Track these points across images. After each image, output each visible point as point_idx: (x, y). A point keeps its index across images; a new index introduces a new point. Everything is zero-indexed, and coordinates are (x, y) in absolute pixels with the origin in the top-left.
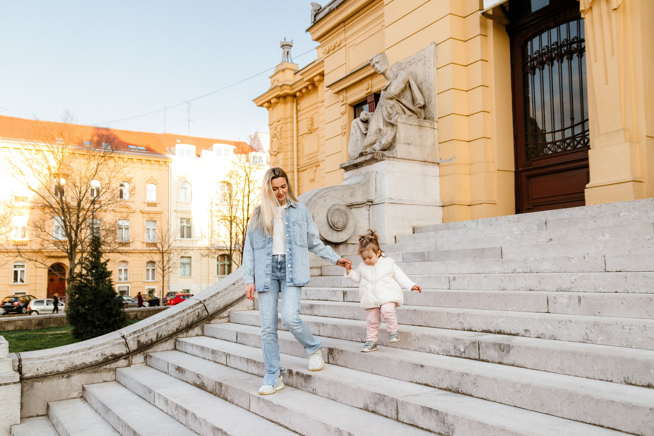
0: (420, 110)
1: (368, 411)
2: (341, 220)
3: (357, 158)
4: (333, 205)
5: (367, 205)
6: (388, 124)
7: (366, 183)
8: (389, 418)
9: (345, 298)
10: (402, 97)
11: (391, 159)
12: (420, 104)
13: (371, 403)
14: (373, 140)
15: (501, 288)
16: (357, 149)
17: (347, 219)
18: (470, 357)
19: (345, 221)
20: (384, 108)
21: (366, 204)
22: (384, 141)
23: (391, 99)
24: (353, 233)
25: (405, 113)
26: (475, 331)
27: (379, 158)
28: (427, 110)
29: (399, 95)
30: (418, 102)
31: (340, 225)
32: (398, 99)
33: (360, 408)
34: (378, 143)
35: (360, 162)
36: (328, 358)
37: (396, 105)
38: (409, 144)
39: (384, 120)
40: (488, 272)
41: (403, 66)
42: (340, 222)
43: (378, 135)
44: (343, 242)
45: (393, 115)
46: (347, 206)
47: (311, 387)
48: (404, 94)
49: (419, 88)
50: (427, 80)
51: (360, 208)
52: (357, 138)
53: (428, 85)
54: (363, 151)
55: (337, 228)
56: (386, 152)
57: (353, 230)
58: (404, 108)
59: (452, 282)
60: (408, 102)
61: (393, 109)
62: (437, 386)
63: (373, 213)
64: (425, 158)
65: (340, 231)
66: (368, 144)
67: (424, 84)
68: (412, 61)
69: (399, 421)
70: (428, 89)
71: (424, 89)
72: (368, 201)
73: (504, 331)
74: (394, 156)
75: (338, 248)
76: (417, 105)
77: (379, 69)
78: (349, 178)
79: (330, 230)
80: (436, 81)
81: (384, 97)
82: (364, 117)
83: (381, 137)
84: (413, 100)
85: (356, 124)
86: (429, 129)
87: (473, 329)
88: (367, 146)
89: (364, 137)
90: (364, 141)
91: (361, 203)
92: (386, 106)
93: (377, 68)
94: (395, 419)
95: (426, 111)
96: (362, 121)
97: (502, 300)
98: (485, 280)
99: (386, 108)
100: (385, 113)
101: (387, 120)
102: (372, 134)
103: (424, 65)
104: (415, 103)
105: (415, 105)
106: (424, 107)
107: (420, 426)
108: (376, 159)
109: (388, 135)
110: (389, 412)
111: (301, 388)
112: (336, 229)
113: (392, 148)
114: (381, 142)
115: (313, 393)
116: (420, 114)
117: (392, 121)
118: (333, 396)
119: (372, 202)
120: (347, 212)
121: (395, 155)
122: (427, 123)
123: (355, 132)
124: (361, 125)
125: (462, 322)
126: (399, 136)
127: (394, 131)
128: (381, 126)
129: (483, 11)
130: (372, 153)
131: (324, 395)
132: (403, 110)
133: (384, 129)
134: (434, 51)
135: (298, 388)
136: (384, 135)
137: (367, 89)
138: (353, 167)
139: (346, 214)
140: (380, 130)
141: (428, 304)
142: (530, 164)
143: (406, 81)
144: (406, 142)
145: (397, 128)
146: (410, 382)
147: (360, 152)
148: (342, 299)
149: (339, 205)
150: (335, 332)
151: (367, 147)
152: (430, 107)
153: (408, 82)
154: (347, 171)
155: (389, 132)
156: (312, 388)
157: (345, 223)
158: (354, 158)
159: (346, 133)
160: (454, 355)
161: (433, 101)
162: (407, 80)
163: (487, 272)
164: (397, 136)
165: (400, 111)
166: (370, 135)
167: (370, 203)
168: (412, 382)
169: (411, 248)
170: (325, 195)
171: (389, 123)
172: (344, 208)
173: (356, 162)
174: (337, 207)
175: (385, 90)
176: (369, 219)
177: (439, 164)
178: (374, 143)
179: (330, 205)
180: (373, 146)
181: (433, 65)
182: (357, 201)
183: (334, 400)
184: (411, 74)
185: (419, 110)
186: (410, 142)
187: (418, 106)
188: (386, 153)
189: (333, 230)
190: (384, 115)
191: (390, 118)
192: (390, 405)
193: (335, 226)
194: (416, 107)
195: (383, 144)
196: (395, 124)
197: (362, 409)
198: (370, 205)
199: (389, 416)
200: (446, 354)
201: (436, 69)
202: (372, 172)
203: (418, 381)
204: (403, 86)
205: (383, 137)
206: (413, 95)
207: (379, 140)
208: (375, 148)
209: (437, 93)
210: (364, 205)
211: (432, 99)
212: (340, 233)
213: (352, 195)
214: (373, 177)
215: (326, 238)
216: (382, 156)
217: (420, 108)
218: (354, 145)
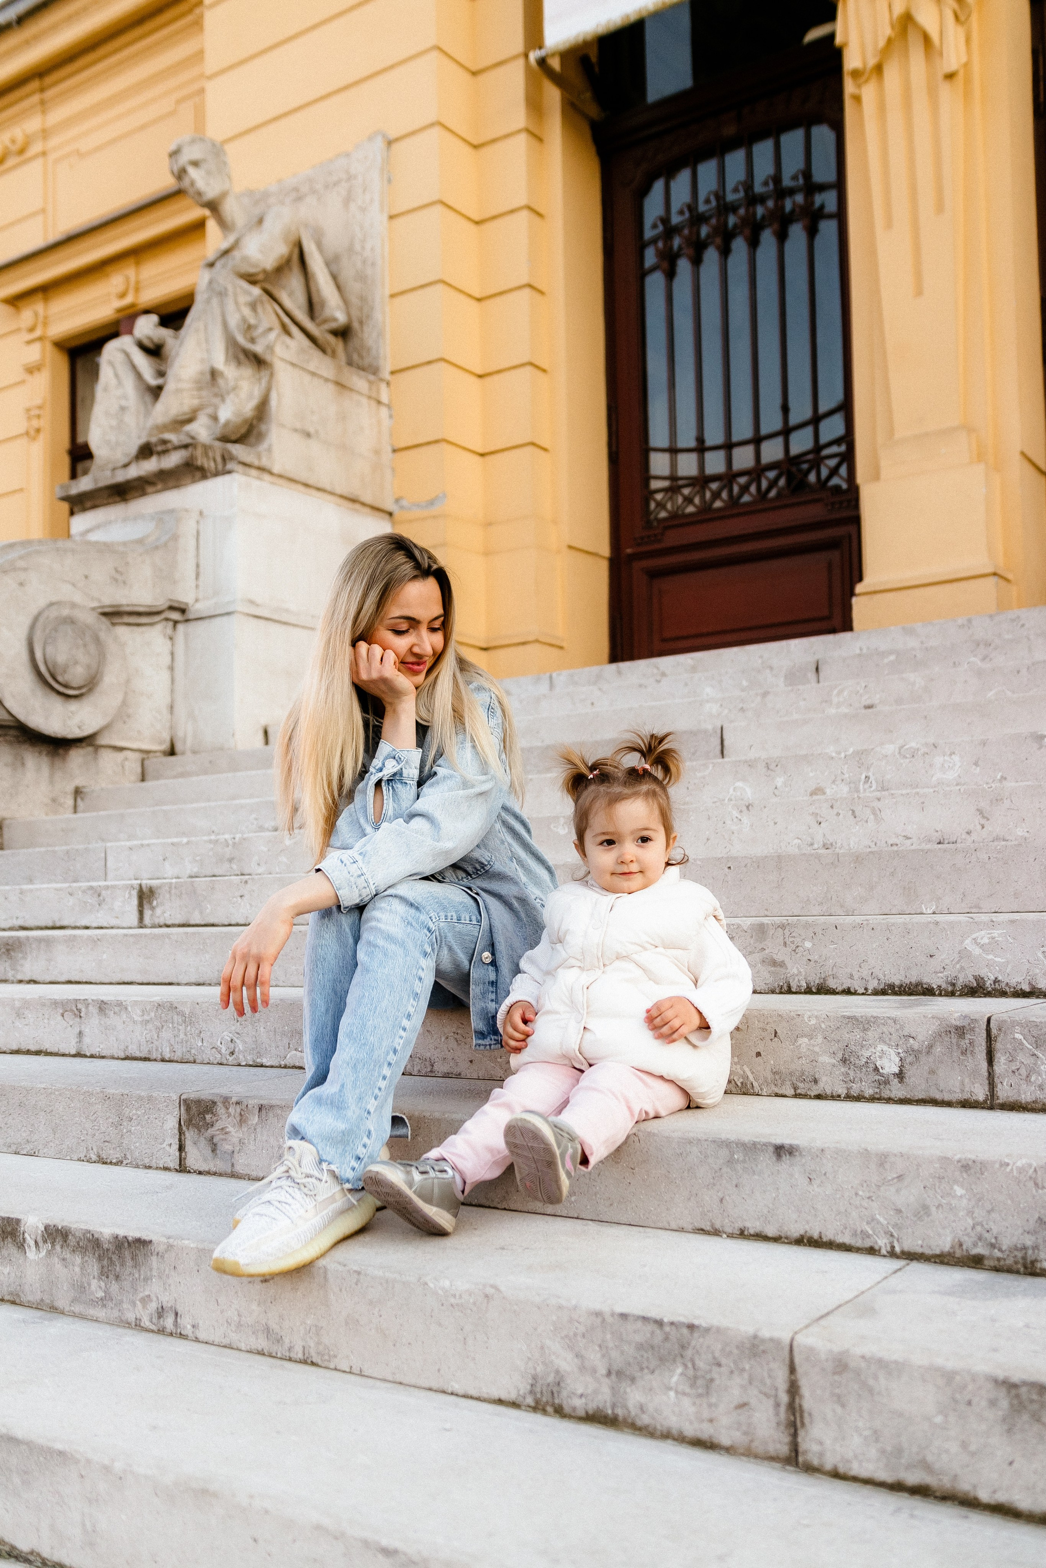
0: (335, 338)
1: (560, 1412)
2: (81, 655)
3: (126, 466)
4: (52, 604)
5: (167, 619)
6: (242, 356)
7: (165, 545)
8: (729, 1450)
9: (147, 913)
11: (254, 472)
12: (335, 320)
13: (582, 1368)
14: (186, 409)
16: (123, 438)
17: (102, 659)
18: (939, 1096)
19: (93, 666)
20: (231, 301)
21: (163, 616)
22: (226, 413)
23: (250, 280)
24: (118, 711)
26: (848, 992)
27: (212, 464)
28: (354, 342)
29: (271, 278)
30: (327, 313)
31: (76, 675)
32: (269, 287)
33: (500, 1402)
34: (203, 419)
35: (138, 479)
36: (181, 1148)
38: (308, 435)
39: (232, 344)
42: (76, 663)
43: (205, 392)
44: (80, 741)
45: (260, 330)
46: (102, 614)
47: (146, 1300)
48: (284, 281)
49: (330, 270)
50: (358, 247)
51: (142, 627)
52: (123, 403)
54: (154, 440)
55: (65, 686)
56: (234, 446)
57: (120, 697)
58: (287, 320)
60: (298, 305)
61: (260, 311)
62: (882, 1243)
63: (185, 650)
64: (353, 489)
65: (76, 696)
66: (166, 420)
67: (347, 263)
68: (305, 188)
69: (810, 1469)
70: (362, 277)
71: (347, 274)
72: (171, 607)
73: (996, 981)
74: (262, 465)
75: (64, 759)
76: (325, 321)
78: (92, 530)
79: (40, 690)
80: (387, 252)
82: (147, 337)
83: (216, 400)
84: (312, 306)
85: (121, 356)
86: (364, 401)
87: (832, 984)
89: (148, 398)
91: (147, 610)
92: (235, 295)
94: (772, 1459)
95: (351, 345)
96: (142, 346)
99: (237, 302)
100: (235, 318)
101: (241, 339)
102: (184, 387)
103: (348, 200)
104: (317, 314)
105: (318, 321)
106: (343, 333)
107: (984, 1496)
108: (201, 468)
109: (243, 393)
110: (725, 1421)
111: (77, 1308)
112: (61, 689)
113: (254, 438)
114: (215, 418)
115: (161, 1331)
116: (334, 351)
117: (258, 348)
118: (297, 1343)
119: (183, 611)
120: (102, 635)
121: (264, 462)
122: (359, 382)
123: (115, 380)
124: (141, 361)
125: (779, 958)
126: (278, 403)
128: (219, 358)
129: (540, 53)
130: (184, 448)
131: (234, 1338)
132: (284, 325)
133: (230, 372)
134: (382, 162)
135: (53, 1309)
136: (228, 393)
137: (122, 295)
138: (110, 496)
139: (97, 641)
140: (214, 374)
142: (660, 537)
143: (293, 238)
144: (298, 426)
145: (272, 375)
146: (702, 1231)
147: (141, 444)
148: (134, 919)
149: (73, 605)
150: (166, 1034)
151: (165, 428)
152: (367, 336)
153: (297, 243)
154: (85, 510)
156: (153, 1306)
157: (93, 672)
158: (113, 465)
159: (42, 432)
160: (843, 1092)
161: (378, 315)
162: (295, 239)
165: (277, 326)
166: (178, 391)
167: (176, 616)
168: (716, 1233)
170: (21, 564)
171: (246, 352)
172: (90, 619)
173: (121, 477)
174: (66, 612)
176: (171, 668)
177: (390, 514)
178: (190, 420)
179: (42, 602)
180: (188, 427)
181: (376, 203)
182: (135, 601)
183: (304, 1362)
185: (332, 339)
186: (312, 430)
187: (327, 326)
188: (237, 450)
189: (48, 691)
190: (231, 325)
191: (249, 336)
192: (737, 1380)
193: (60, 679)
194: (320, 327)
196: (267, 357)
197: (515, 1405)
198: (176, 623)
199: (725, 1441)
200: (791, 1092)
201: (385, 217)
202: (186, 510)
203: (754, 1226)
204: (282, 251)
205: (224, 400)
206: (313, 289)
207: (210, 410)
208: (193, 434)
209: (387, 292)
210: (156, 618)
211: (372, 308)
212: (73, 706)
213: (118, 576)
214: (188, 527)
215: (22, 717)
216: (223, 457)
217: (336, 333)
218: (114, 423)
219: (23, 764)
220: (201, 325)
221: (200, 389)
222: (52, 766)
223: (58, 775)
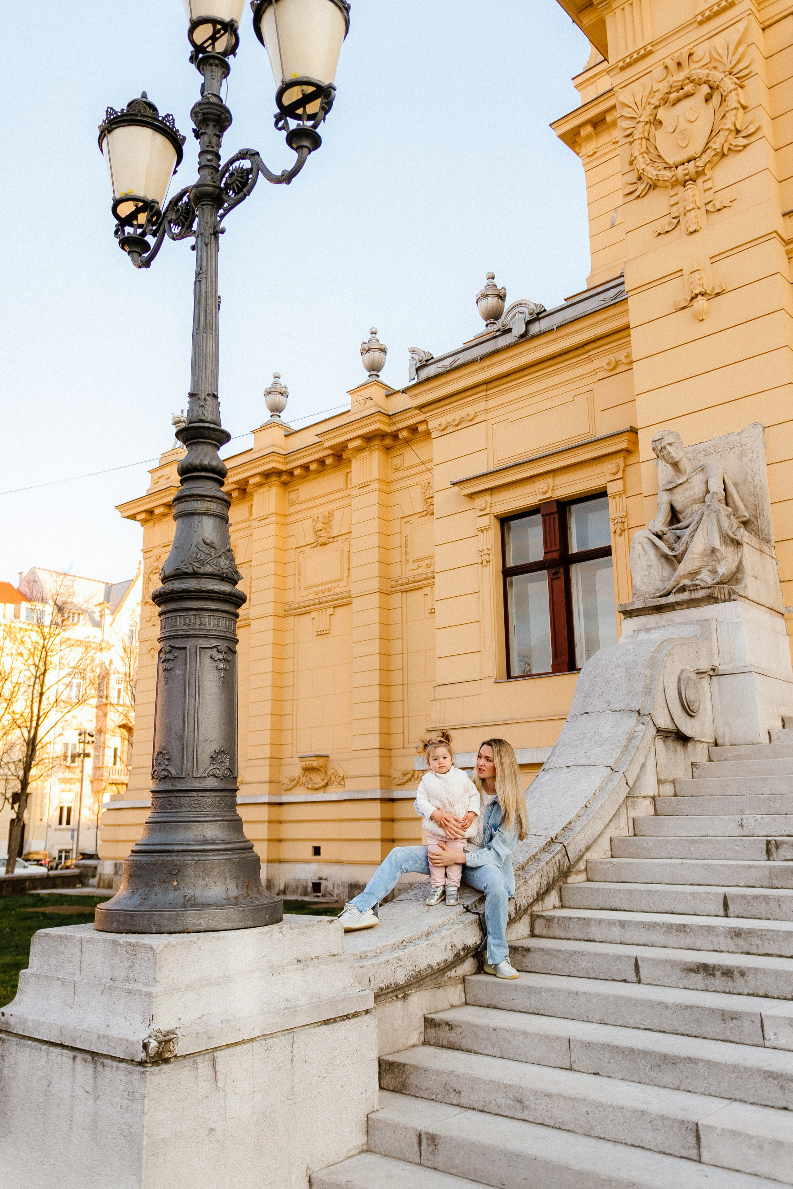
0: (743, 526)
3: (664, 596)
4: (681, 672)
6: (729, 542)
7: (708, 637)
11: (744, 600)
12: (744, 517)
14: (696, 567)
16: (651, 581)
17: (699, 698)
21: (708, 673)
22: (721, 570)
24: (704, 722)
27: (723, 596)
28: (757, 527)
30: (739, 513)
34: (705, 572)
38: (757, 578)
39: (724, 536)
44: (692, 738)
46: (695, 674)
50: (750, 478)
51: (705, 680)
52: (649, 563)
53: (752, 488)
54: (687, 584)
55: (692, 711)
63: (716, 690)
64: (772, 603)
65: (693, 715)
66: (685, 573)
70: (755, 495)
72: (711, 669)
75: (687, 748)
76: (740, 518)
78: (649, 629)
79: (683, 714)
80: (768, 482)
83: (715, 563)
85: (644, 540)
86: (769, 557)
88: (684, 576)
91: (705, 670)
93: (669, 453)
96: (657, 534)
102: (696, 556)
103: (742, 456)
108: (716, 598)
109: (730, 560)
112: (689, 711)
114: (715, 571)
117: (738, 538)
119: (715, 670)
120: (699, 685)
121: (746, 594)
122: (766, 548)
123: (643, 552)
124: (659, 542)
127: (740, 553)
128: (717, 543)
130: (709, 588)
133: (723, 549)
134: (761, 438)
136: (723, 559)
137: (545, 493)
139: (697, 687)
140: (714, 550)
144: (754, 574)
145: (743, 550)
147: (673, 586)
149: (689, 670)
152: (762, 523)
154: (629, 618)
155: (730, 555)
157: (699, 704)
158: (647, 595)
159: (491, 562)
161: (766, 513)
162: (723, 477)
166: (692, 558)
167: (713, 673)
170: (672, 652)
171: (733, 540)
172: (694, 677)
174: (687, 674)
175: (671, 489)
176: (712, 699)
177: (783, 614)
178: (701, 572)
180: (699, 577)
181: (761, 458)
182: (702, 667)
186: (757, 575)
187: (741, 520)
190: (726, 527)
191: (732, 532)
193: (690, 708)
194: (735, 522)
195: (719, 573)
196: (740, 541)
198: (712, 676)
201: (765, 465)
202: (712, 619)
205: (720, 563)
207: (711, 568)
208: (705, 580)
209: (771, 502)
210: (706, 675)
211: (763, 510)
212: (693, 721)
213: (697, 655)
214: (713, 628)
215: (680, 728)
216: (729, 593)
217: (745, 523)
218: (647, 573)
219: (676, 751)
220: (705, 526)
221: (703, 557)
222: (683, 750)
223: (686, 756)
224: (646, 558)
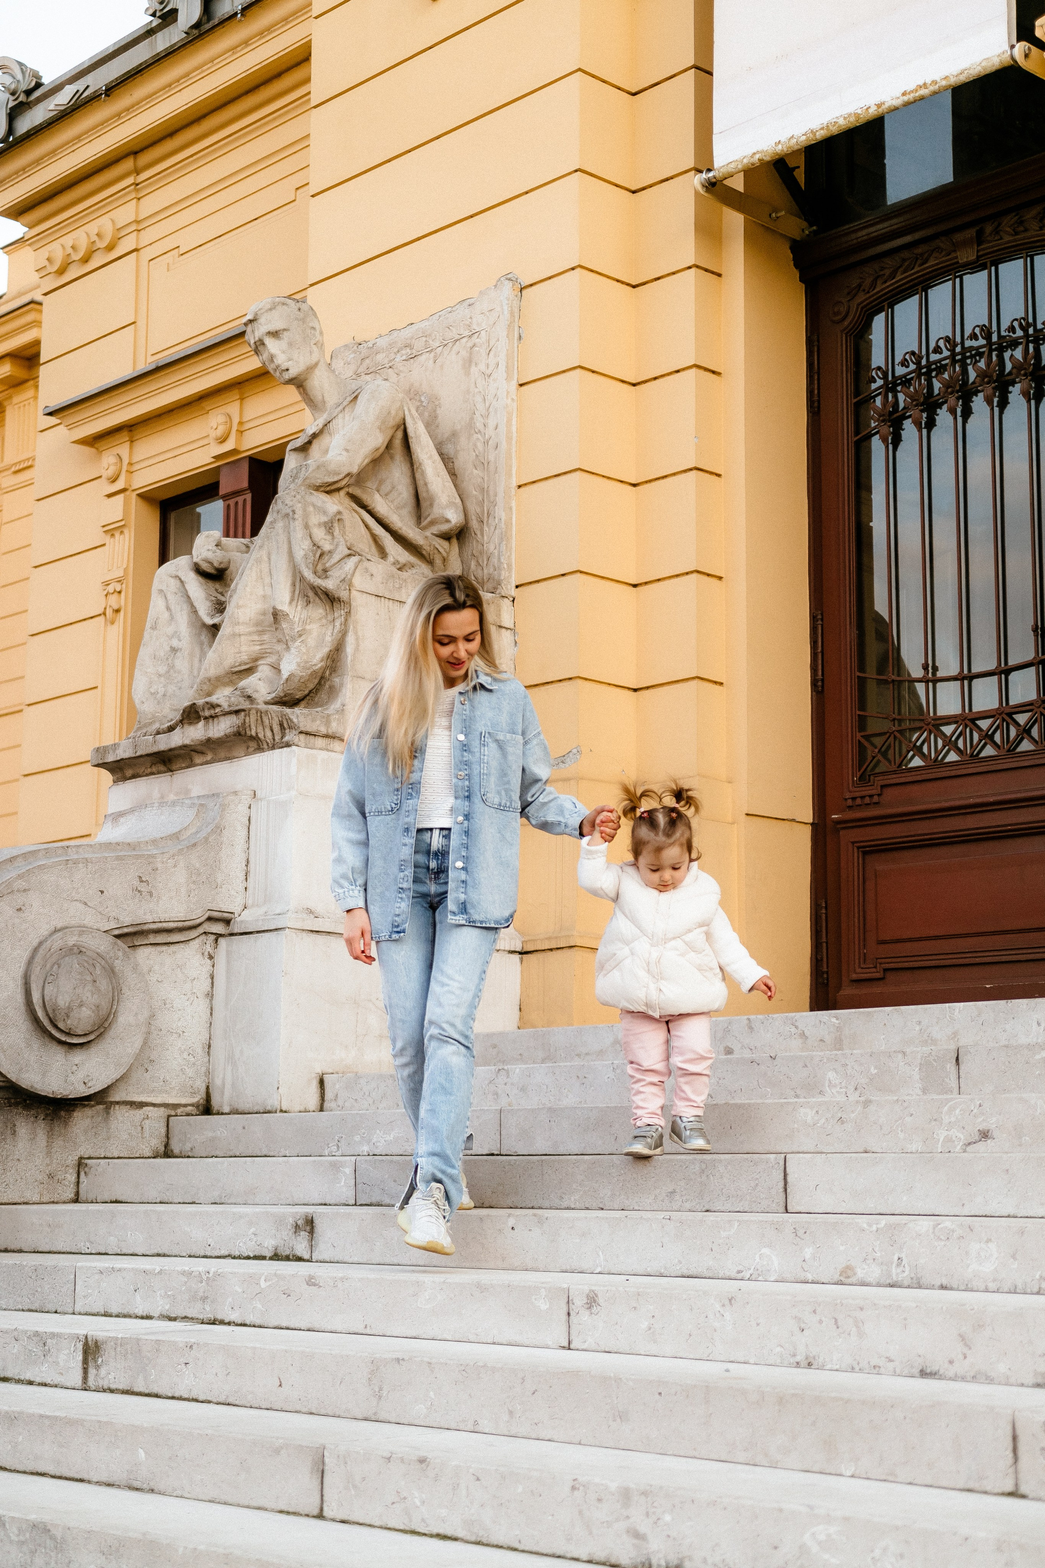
0: (445, 544)
2: (88, 996)
3: (171, 729)
4: (56, 931)
5: (206, 933)
6: (311, 594)
7: (206, 839)
9: (92, 1372)
10: (371, 484)
11: (320, 742)
12: (447, 521)
14: (245, 657)
15: (798, 1358)
16: (171, 689)
17: (116, 995)
19: (105, 1005)
20: (298, 525)
21: (201, 930)
22: (290, 665)
23: (330, 489)
24: (138, 1057)
25: (383, 553)
27: (269, 734)
28: (472, 546)
29: (359, 478)
30: (437, 512)
31: (82, 1019)
32: (357, 492)
34: (264, 670)
35: (184, 747)
37: (347, 516)
39: (297, 578)
40: (733, 1274)
41: (380, 357)
42: (81, 1005)
43: (266, 637)
44: (88, 1098)
45: (336, 557)
46: (118, 937)
48: (383, 474)
49: (441, 454)
50: (479, 425)
51: (173, 948)
52: (175, 643)
53: (480, 446)
54: (200, 702)
55: (68, 1034)
56: (297, 710)
57: (138, 1044)
58: (379, 530)
59: (582, 1318)
60: (398, 508)
61: (337, 532)
63: (228, 971)
65: (81, 1045)
66: (220, 671)
67: (463, 441)
68: (419, 345)
70: (482, 464)
71: (464, 460)
72: (210, 919)
74: (330, 732)
75: (66, 1123)
76: (432, 523)
77: (281, 360)
78: (132, 811)
79: (36, 1043)
80: (514, 429)
81: (299, 481)
82: (210, 555)
83: (279, 647)
84: (419, 503)
85: (173, 584)
88: (218, 678)
89: (205, 637)
90: (203, 655)
91: (180, 924)
92: (306, 516)
93: (272, 358)
95: (468, 551)
96: (199, 571)
97: (814, 1423)
98: (727, 1316)
99: (307, 526)
100: (302, 548)
101: (308, 575)
102: (241, 629)
103: (469, 362)
104: (425, 513)
105: (424, 523)
106: (460, 535)
108: (255, 738)
109: (311, 641)
112: (63, 1038)
113: (323, 695)
114: (277, 669)
116: (444, 560)
117: (330, 584)
119: (227, 922)
120: (117, 963)
121: (334, 727)
123: (166, 615)
124: (196, 588)
125: (642, 1529)
126: (357, 649)
127: (338, 623)
128: (283, 598)
129: (711, 174)
130: (237, 712)
132: (375, 538)
133: (296, 613)
134: (512, 313)
136: (294, 639)
137: (223, 440)
138: (153, 764)
139: (111, 972)
140: (276, 615)
141: (476, 1423)
142: (876, 799)
143: (392, 422)
145: (349, 613)
147: (187, 703)
148: (76, 1378)
149: (83, 929)
151: (217, 682)
152: (488, 539)
153: (398, 427)
154: (125, 779)
155: (314, 628)
157: (103, 1012)
158: (157, 726)
159: (122, 613)
161: (500, 513)
162: (398, 420)
163: (728, 1274)
164: (349, 649)
165: (365, 544)
166: (234, 635)
167: (219, 928)
169: (391, 1138)
170: (20, 884)
171: (315, 589)
172: (103, 945)
173: (166, 742)
174: (72, 940)
175: (304, 449)
176: (210, 996)
178: (250, 671)
179: (45, 930)
180: (243, 683)
181: (502, 367)
182: (163, 916)
184: (413, 394)
185: (443, 545)
187: (435, 529)
188: (297, 714)
189: (47, 1039)
190: (299, 554)
191: (320, 568)
193: (61, 1025)
194: (428, 533)
195: (285, 674)
196: (343, 595)
198: (218, 936)
201: (514, 384)
202: (235, 793)
204: (378, 440)
205: (288, 648)
206: (420, 483)
207: (271, 659)
208: (249, 692)
209: (514, 483)
210: (193, 934)
211: (494, 504)
212: (78, 1057)
213: (143, 887)
214: (237, 813)
215: (13, 1077)
216: (281, 725)
217: (446, 537)
218: (162, 669)
219: (14, 1133)
220: (264, 553)
221: (261, 633)
222: (50, 1135)
223: (59, 1143)
224: (170, 630)
